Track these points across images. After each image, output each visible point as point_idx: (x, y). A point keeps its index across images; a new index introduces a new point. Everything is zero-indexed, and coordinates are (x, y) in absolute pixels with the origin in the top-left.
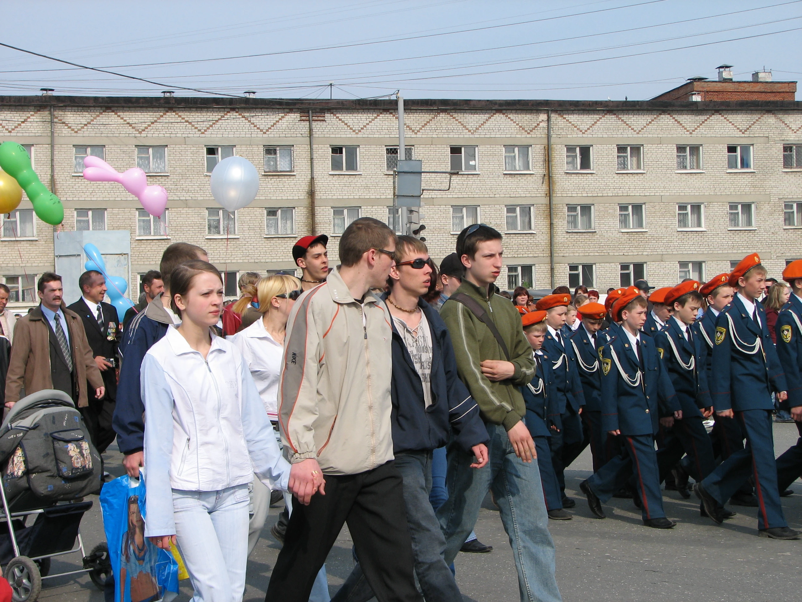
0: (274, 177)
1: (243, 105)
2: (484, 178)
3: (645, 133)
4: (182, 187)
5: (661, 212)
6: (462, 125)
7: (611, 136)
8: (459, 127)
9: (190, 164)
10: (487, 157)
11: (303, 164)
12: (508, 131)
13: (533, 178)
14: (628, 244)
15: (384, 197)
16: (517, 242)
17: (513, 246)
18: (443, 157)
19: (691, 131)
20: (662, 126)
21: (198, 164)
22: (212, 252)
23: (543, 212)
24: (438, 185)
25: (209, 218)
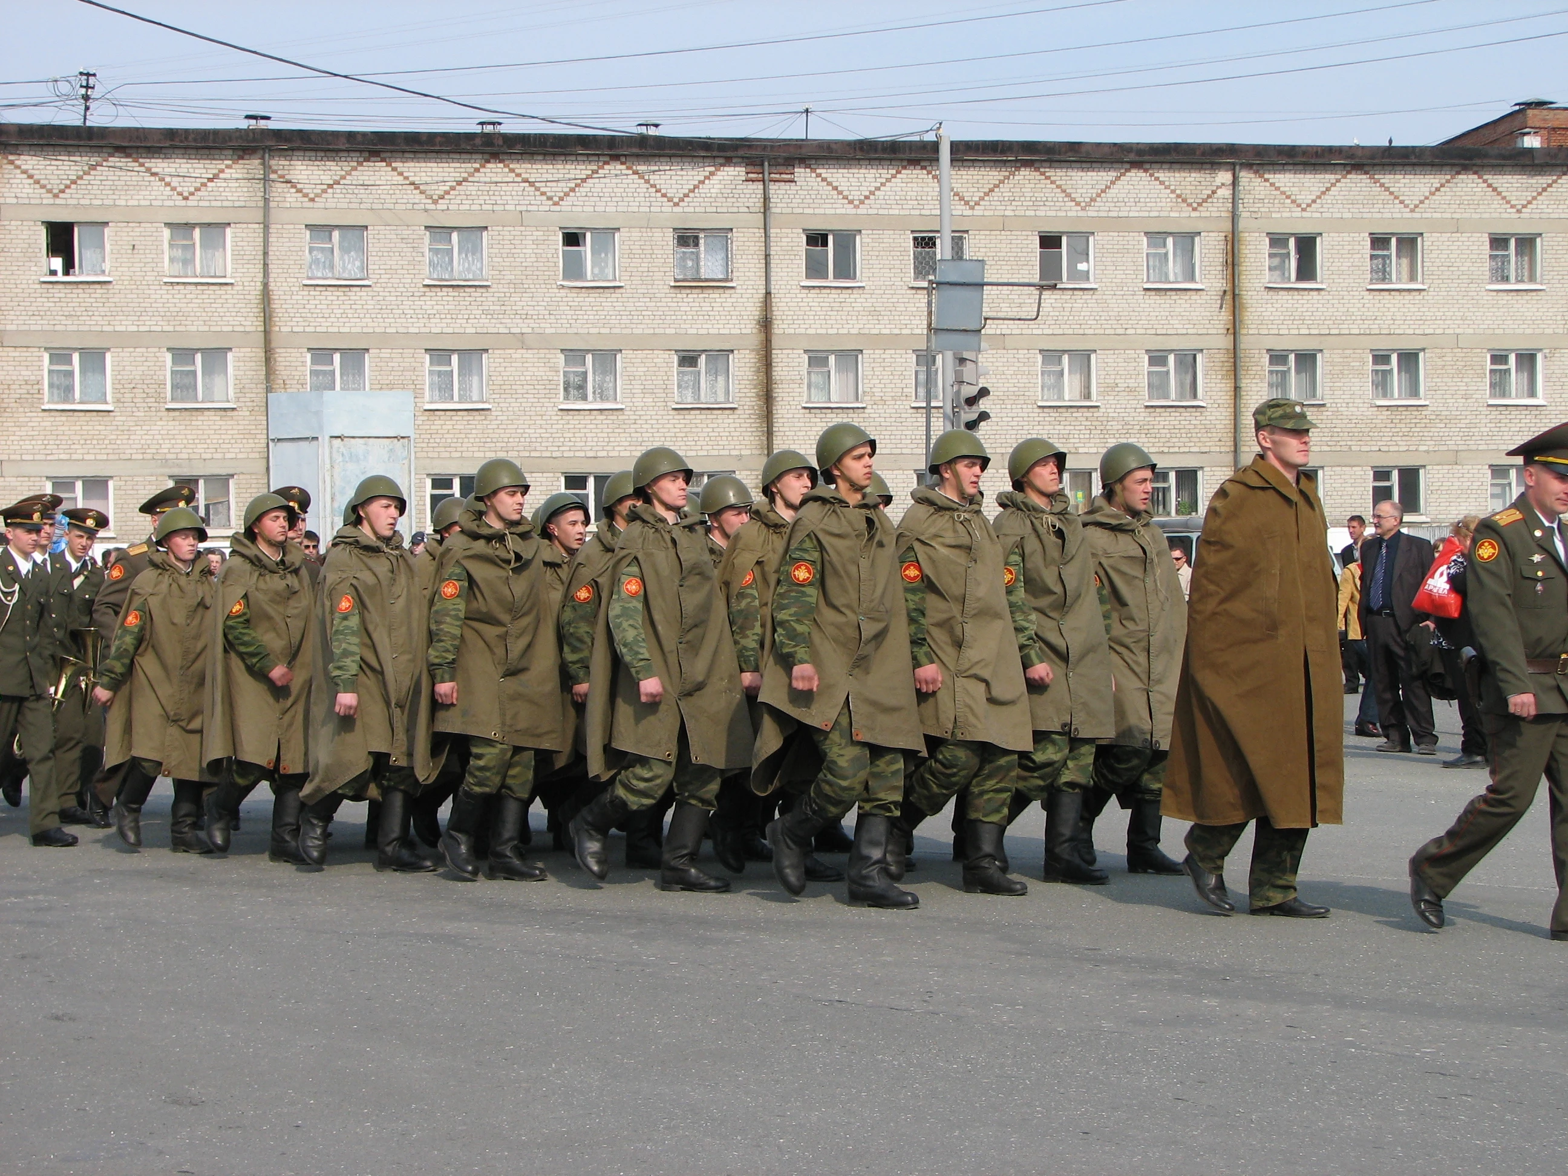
0: (694, 291)
1: (635, 150)
2: (1104, 297)
3: (1427, 210)
4: (514, 308)
5: (1456, 367)
6: (1064, 191)
7: (1360, 215)
8: (1057, 195)
9: (531, 264)
10: (1111, 255)
11: (750, 265)
12: (1154, 204)
13: (1203, 297)
14: (1388, 430)
15: (908, 332)
16: (1167, 423)
17: (1161, 431)
18: (1026, 254)
19: (1520, 207)
20: (1461, 196)
21: (546, 264)
22: (571, 435)
23: (1221, 364)
24: (1014, 309)
25: (566, 369)
